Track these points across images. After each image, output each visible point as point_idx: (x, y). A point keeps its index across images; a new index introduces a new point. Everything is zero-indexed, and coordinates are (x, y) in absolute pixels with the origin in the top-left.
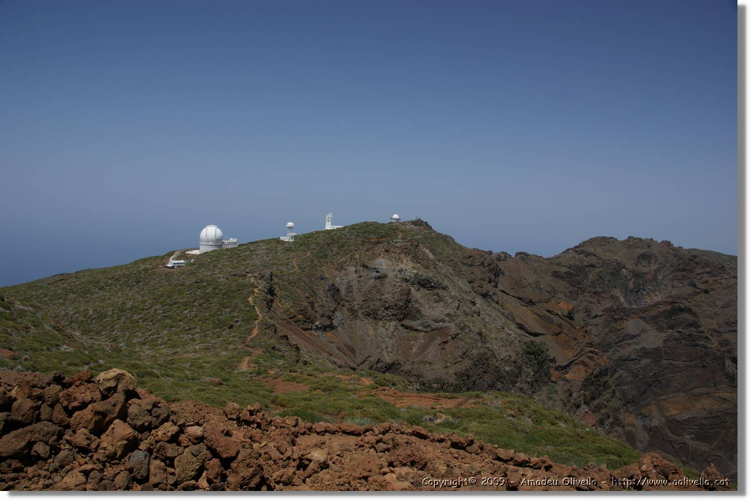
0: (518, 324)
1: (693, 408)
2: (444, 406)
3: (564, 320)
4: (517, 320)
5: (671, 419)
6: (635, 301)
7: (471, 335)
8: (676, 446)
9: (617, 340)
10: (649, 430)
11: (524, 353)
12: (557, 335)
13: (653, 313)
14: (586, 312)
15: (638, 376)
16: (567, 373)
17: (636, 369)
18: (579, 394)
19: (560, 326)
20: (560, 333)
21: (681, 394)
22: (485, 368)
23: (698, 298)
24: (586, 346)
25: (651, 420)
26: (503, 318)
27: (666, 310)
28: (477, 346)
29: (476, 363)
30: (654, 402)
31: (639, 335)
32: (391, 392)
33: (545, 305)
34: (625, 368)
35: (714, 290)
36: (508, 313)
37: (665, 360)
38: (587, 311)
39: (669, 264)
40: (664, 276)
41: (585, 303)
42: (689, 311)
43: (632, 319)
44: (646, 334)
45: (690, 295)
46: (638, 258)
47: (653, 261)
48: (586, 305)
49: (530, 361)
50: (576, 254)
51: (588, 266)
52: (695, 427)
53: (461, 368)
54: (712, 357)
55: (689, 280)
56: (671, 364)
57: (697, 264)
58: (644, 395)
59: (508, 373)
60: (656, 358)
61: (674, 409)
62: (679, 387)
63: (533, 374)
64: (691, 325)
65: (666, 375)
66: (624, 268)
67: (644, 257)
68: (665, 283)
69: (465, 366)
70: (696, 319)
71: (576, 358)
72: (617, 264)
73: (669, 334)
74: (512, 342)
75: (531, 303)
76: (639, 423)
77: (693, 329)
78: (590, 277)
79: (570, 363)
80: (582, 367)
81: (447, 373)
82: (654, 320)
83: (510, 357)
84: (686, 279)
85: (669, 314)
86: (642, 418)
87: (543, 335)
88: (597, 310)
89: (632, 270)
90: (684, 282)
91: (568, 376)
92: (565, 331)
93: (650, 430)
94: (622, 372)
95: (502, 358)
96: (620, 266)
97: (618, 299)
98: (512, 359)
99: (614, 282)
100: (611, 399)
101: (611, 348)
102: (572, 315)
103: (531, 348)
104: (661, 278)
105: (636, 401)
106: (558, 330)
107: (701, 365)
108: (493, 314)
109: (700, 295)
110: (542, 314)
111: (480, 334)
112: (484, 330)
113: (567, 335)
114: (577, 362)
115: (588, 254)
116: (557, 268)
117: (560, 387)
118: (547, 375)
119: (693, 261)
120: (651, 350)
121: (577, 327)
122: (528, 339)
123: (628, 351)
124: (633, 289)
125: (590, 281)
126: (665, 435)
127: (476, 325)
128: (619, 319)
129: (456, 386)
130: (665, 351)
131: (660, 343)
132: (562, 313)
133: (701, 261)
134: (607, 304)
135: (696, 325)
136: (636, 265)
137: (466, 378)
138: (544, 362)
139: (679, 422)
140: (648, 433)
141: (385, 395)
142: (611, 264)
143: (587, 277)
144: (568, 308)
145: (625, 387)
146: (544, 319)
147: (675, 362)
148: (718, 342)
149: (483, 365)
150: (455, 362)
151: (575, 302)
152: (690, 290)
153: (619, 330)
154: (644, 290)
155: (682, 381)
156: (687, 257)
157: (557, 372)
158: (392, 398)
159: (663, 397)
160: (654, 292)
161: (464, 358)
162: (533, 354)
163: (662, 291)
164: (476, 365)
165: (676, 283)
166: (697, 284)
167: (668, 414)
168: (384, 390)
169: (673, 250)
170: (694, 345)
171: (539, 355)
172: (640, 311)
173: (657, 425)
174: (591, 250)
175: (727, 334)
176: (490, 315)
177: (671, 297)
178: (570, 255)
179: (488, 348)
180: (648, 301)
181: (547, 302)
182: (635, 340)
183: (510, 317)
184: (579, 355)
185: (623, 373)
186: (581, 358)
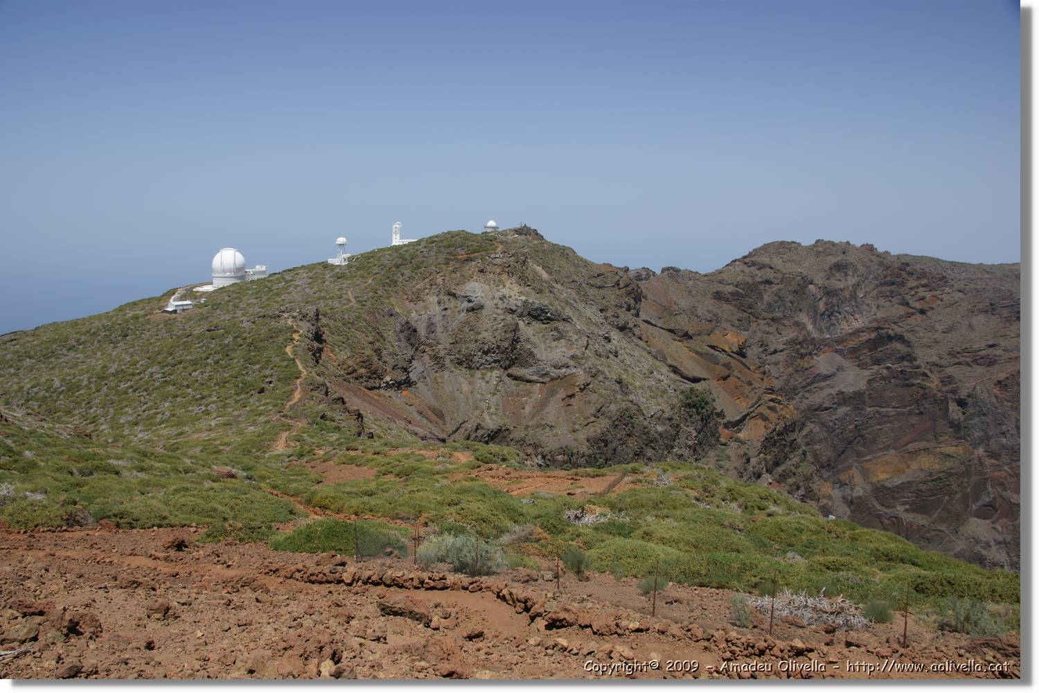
0: (670, 366)
1: (907, 470)
2: (587, 489)
3: (733, 357)
4: (670, 361)
5: (879, 486)
6: (828, 329)
7: (607, 384)
8: (887, 522)
9: (804, 383)
10: (850, 503)
11: (683, 406)
12: (725, 379)
13: (851, 344)
14: (762, 346)
15: (834, 431)
16: (740, 430)
17: (831, 421)
18: (760, 459)
19: (727, 366)
20: (729, 376)
21: (892, 451)
22: (629, 429)
23: (912, 320)
24: (765, 393)
25: (852, 489)
26: (650, 358)
27: (870, 339)
28: (616, 398)
29: (617, 423)
30: (857, 464)
31: (834, 375)
32: (501, 472)
33: (706, 338)
34: (817, 420)
35: (933, 309)
36: (657, 352)
37: (870, 407)
38: (763, 344)
39: (872, 276)
40: (866, 292)
41: (759, 334)
42: (900, 338)
43: (824, 352)
44: (843, 373)
45: (901, 317)
46: (831, 269)
47: (851, 273)
48: (762, 337)
49: (691, 417)
50: (745, 266)
51: (762, 282)
52: (910, 495)
53: (595, 431)
54: (932, 399)
55: (899, 297)
56: (877, 412)
57: (910, 274)
58: (842, 456)
59: (660, 434)
60: (858, 404)
61: (882, 472)
62: (889, 443)
63: (695, 434)
64: (903, 358)
65: (872, 427)
66: (811, 284)
67: (838, 267)
68: (867, 302)
69: (601, 428)
70: (909, 349)
71: (752, 409)
72: (802, 278)
73: (874, 371)
74: (664, 392)
75: (687, 336)
76: (836, 493)
77: (906, 363)
78: (766, 297)
79: (744, 418)
80: (760, 422)
81: (576, 440)
82: (854, 353)
83: (663, 412)
84: (896, 296)
85: (874, 344)
86: (840, 487)
87: (705, 379)
88: (776, 342)
89: (823, 286)
90: (893, 300)
91: (741, 435)
92: (736, 373)
93: (852, 502)
94: (812, 426)
95: (652, 414)
96: (807, 281)
97: (804, 327)
98: (666, 415)
99: (798, 303)
100: (801, 464)
101: (797, 394)
102: (744, 351)
103: (691, 398)
104: (862, 295)
105: (832, 465)
106: (725, 372)
107: (917, 411)
108: (636, 354)
109: (914, 317)
110: (703, 351)
111: (619, 382)
112: (624, 376)
113: (739, 378)
114: (753, 415)
115: (762, 267)
116: (721, 288)
117: (732, 450)
118: (714, 435)
119: (904, 270)
120: (851, 395)
121: (752, 367)
122: (687, 386)
123: (819, 397)
124: (824, 312)
125: (766, 303)
126: (871, 508)
127: (613, 370)
128: (806, 354)
129: (590, 456)
130: (870, 394)
131: (862, 385)
132: (730, 348)
133: (916, 270)
134: (790, 334)
135: (910, 358)
136: (828, 279)
137: (603, 444)
138: (709, 418)
139: (889, 489)
140: (849, 507)
141: (493, 477)
142: (794, 278)
143: (761, 297)
144: (739, 342)
145: (817, 447)
146: (706, 357)
147: (883, 410)
148: (939, 380)
149: (626, 426)
150: (586, 423)
151: (746, 333)
152: (902, 310)
153: (806, 369)
154: (840, 313)
155: (892, 434)
156: (896, 265)
157: (726, 431)
158: (504, 482)
159: (868, 458)
160: (853, 315)
161: (598, 417)
162: (694, 406)
163: (864, 313)
164: (616, 426)
165: (881, 301)
166: (911, 302)
167: (875, 479)
168: (490, 470)
169: (878, 256)
170: (907, 385)
171: (703, 408)
172: (835, 342)
173: (861, 494)
174: (766, 260)
175: (950, 368)
176: (632, 356)
177: (876, 320)
178: (737, 268)
179: (632, 401)
180: (845, 327)
181: (709, 335)
182: (828, 382)
183: (660, 357)
184: (755, 406)
185: (814, 427)
186: (759, 410)
